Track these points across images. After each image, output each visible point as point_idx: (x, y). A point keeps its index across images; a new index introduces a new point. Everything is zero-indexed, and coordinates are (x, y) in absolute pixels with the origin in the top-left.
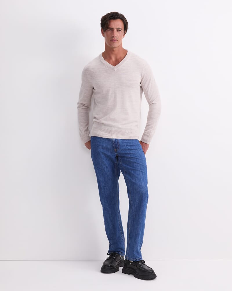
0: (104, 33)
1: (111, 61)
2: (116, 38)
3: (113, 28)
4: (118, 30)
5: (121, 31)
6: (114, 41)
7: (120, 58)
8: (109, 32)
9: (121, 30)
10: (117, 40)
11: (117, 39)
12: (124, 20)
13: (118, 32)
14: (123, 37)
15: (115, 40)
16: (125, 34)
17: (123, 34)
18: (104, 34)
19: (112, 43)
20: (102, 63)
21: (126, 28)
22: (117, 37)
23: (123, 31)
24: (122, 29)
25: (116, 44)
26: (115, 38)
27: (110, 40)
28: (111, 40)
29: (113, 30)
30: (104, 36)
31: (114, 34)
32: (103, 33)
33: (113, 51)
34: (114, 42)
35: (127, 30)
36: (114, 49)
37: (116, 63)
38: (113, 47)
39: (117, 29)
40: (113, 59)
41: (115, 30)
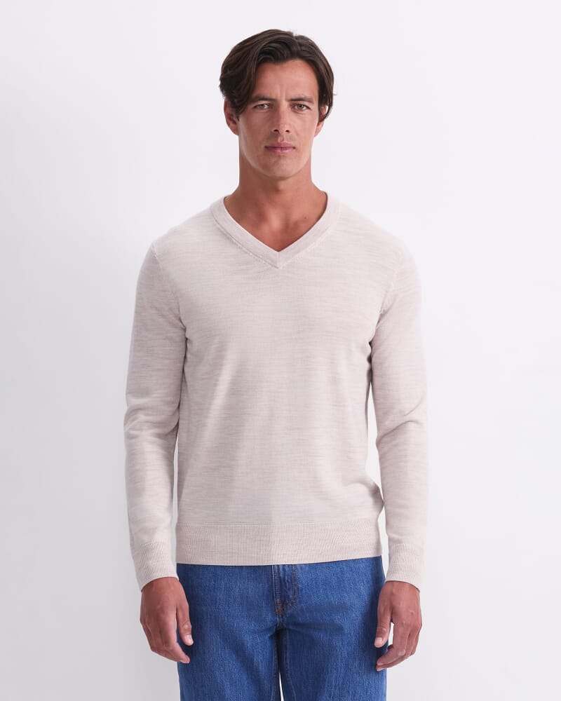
0: (235, 119)
1: (265, 229)
2: (291, 138)
3: (274, 97)
4: (297, 104)
5: (308, 108)
6: (279, 151)
7: (305, 219)
8: (259, 116)
9: (306, 103)
10: (294, 148)
11: (293, 143)
12: (319, 62)
13: (295, 112)
14: (317, 132)
15: (286, 148)
16: (322, 118)
17: (317, 122)
18: (235, 123)
19: (273, 160)
20: (226, 236)
21: (325, 95)
22: (292, 133)
23: (315, 107)
24: (310, 101)
25: (288, 165)
26: (285, 139)
27: (263, 146)
28: (266, 147)
29: (274, 105)
30: (236, 131)
31: (282, 121)
32: (232, 119)
33: (277, 190)
34: (279, 156)
35: (330, 105)
36: (282, 185)
37: (286, 238)
38: (279, 174)
39: (292, 100)
40: (275, 221)
41: (285, 105)
